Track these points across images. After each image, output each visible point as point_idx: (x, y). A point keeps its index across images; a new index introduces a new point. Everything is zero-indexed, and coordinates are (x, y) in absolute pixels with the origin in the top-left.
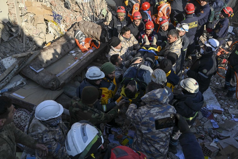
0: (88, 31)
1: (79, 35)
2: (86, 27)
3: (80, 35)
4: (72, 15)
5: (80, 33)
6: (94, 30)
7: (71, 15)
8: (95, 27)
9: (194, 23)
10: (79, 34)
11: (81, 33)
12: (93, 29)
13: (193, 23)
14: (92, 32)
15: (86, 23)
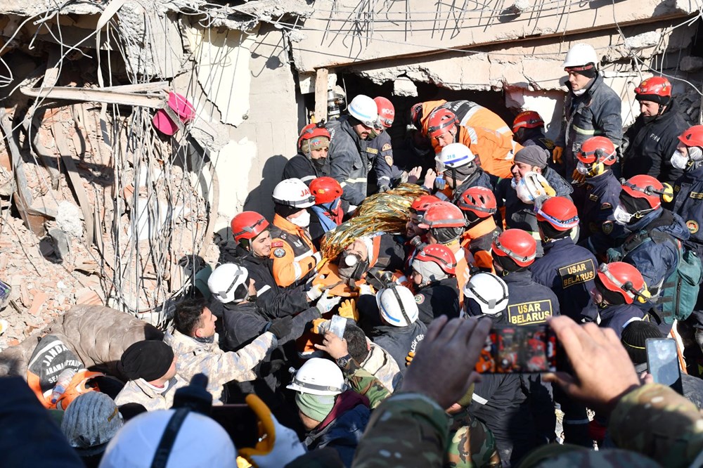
0: (92, 345)
1: (47, 357)
2: (86, 328)
3: (50, 358)
4: (65, 287)
5: (54, 348)
6: (114, 340)
7: (61, 284)
8: (121, 328)
9: (538, 307)
10: (47, 353)
11: (60, 352)
12: (111, 336)
13: (533, 305)
14: (106, 346)
15: (93, 312)
